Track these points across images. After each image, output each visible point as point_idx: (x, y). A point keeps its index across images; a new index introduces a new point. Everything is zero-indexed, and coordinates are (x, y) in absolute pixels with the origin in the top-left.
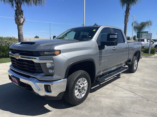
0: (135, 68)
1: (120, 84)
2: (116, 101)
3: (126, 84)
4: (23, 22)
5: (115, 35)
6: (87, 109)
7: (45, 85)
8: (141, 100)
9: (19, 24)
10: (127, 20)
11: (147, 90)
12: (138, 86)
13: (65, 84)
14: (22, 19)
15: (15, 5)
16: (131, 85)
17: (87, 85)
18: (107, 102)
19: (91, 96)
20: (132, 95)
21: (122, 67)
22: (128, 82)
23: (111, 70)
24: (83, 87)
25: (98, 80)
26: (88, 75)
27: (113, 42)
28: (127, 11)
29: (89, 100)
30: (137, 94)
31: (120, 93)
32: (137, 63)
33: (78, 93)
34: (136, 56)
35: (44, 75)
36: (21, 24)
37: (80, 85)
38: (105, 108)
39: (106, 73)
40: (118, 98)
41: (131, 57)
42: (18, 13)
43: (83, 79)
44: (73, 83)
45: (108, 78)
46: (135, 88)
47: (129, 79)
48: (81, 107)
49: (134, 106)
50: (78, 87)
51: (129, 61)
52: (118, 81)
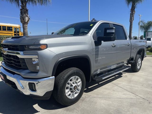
0: (138, 67)
1: (120, 84)
2: (113, 103)
3: (127, 84)
4: (28, 20)
5: (113, 29)
6: (78, 111)
7: (29, 83)
8: (141, 102)
9: (24, 23)
10: (132, 18)
11: (150, 91)
12: (140, 86)
13: (53, 82)
14: (27, 18)
15: (20, 4)
16: (132, 85)
17: (81, 84)
18: (102, 104)
19: (86, 96)
20: (132, 96)
21: (123, 65)
22: (130, 81)
23: (111, 68)
24: (76, 86)
25: (94, 79)
26: (81, 73)
27: (110, 37)
28: (133, 10)
29: (83, 100)
30: (138, 95)
31: (119, 94)
32: (141, 61)
33: (70, 92)
34: (140, 54)
35: (29, 72)
36: (26, 23)
37: (72, 84)
38: (99, 110)
39: (105, 72)
40: (116, 99)
41: (134, 55)
42: (23, 12)
43: (75, 77)
44: (63, 81)
45: (106, 76)
46: (136, 88)
47: (131, 78)
48: (72, 108)
49: (133, 109)
50: (69, 86)
51: (132, 59)
52: (119, 81)
